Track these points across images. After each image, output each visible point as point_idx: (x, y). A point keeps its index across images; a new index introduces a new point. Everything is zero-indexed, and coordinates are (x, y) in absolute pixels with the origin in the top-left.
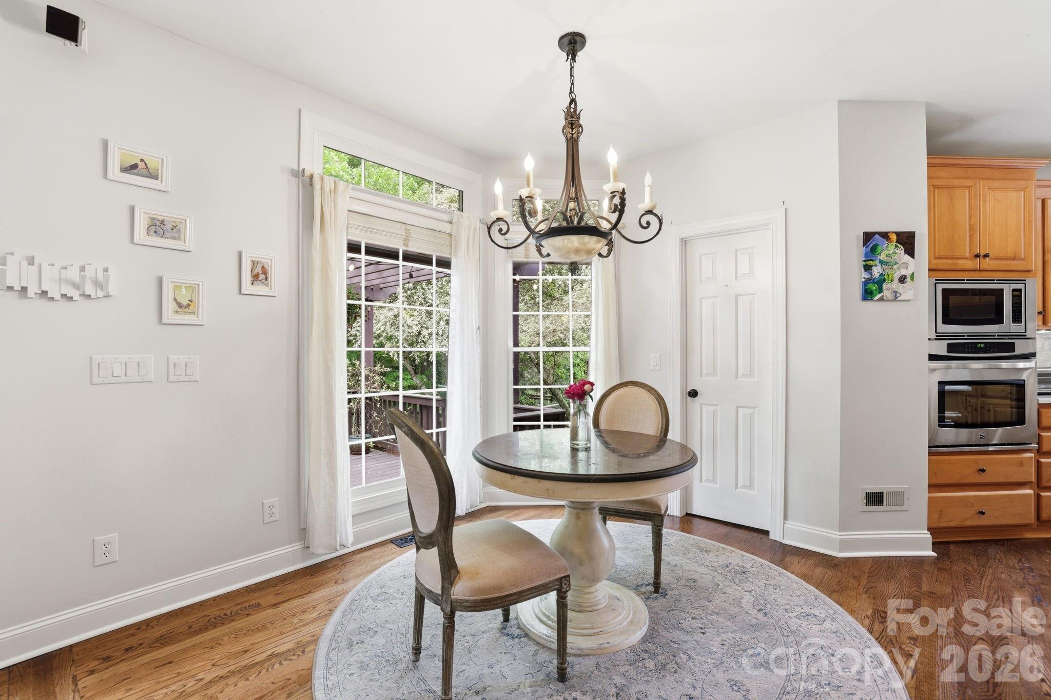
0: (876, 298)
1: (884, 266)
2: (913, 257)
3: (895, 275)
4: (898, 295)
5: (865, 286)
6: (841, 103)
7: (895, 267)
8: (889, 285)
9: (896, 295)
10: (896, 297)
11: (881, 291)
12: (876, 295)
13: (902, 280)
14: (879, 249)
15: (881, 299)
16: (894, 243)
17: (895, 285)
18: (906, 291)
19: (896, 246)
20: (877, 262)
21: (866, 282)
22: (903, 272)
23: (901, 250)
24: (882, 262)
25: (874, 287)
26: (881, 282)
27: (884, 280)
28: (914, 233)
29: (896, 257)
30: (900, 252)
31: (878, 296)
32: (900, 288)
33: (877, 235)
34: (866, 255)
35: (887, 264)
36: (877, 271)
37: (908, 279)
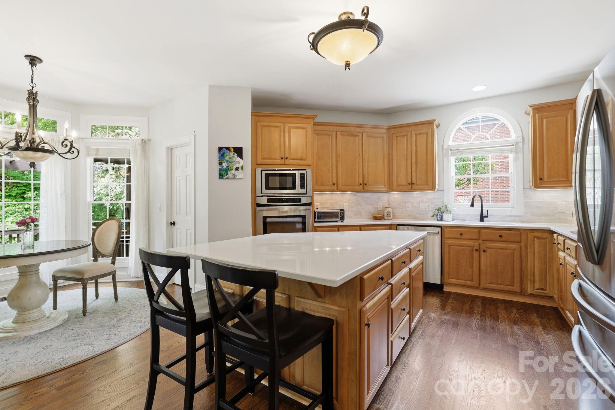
0: (225, 178)
1: (228, 163)
2: (242, 159)
3: (234, 167)
4: (235, 176)
5: (219, 172)
6: (210, 86)
7: (233, 163)
8: (231, 172)
9: (234, 176)
10: (234, 177)
11: (227, 174)
12: (225, 176)
13: (237, 169)
14: (225, 155)
15: (227, 178)
16: (233, 152)
17: (234, 171)
18: (239, 174)
19: (233, 154)
20: (225, 161)
21: (220, 170)
22: (237, 165)
23: (236, 155)
24: (227, 161)
25: (223, 173)
26: (227, 170)
27: (229, 169)
28: (242, 147)
29: (234, 159)
30: (235, 156)
31: (226, 177)
32: (237, 173)
33: (224, 148)
34: (219, 157)
35: (229, 162)
36: (225, 165)
37: (240, 169)
